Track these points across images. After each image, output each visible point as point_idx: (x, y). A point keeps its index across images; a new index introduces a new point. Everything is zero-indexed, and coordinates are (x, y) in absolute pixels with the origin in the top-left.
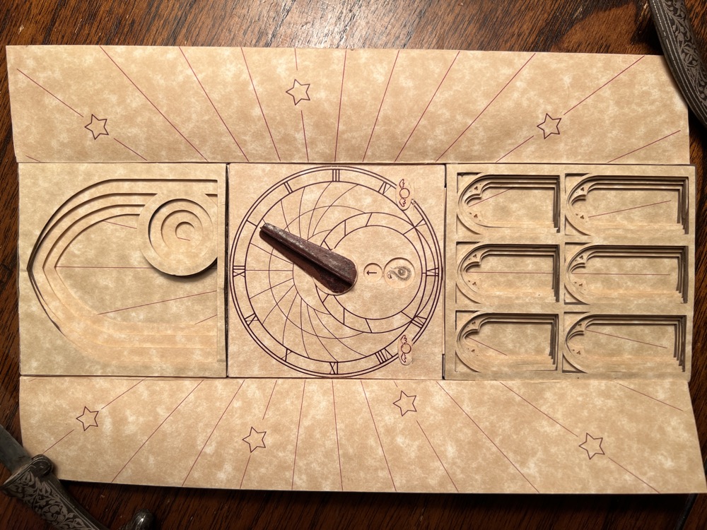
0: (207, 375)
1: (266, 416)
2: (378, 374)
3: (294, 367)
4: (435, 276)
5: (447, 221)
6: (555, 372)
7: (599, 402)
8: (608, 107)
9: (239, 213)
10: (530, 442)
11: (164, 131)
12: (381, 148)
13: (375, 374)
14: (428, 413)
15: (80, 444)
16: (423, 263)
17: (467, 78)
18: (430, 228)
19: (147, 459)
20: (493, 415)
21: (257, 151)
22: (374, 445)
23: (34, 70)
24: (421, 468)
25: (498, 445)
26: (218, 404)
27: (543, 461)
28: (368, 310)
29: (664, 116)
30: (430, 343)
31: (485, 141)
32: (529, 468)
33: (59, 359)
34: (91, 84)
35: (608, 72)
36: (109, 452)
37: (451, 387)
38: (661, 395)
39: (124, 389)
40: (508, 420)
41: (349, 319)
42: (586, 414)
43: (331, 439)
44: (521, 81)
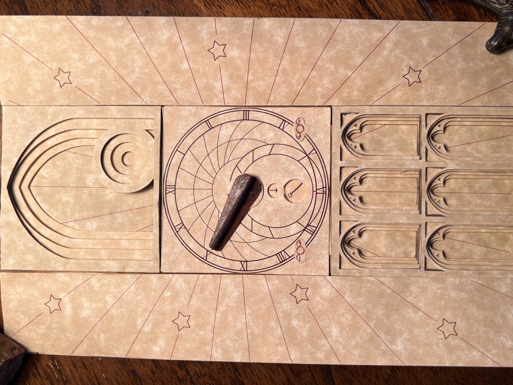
0: (144, 271)
1: (190, 304)
2: (278, 271)
3: (212, 265)
4: (323, 193)
5: (333, 151)
6: (419, 270)
7: (453, 294)
8: (457, 62)
9: (171, 144)
10: (399, 325)
11: (113, 80)
12: (281, 94)
13: (276, 271)
14: (317, 302)
15: (47, 324)
16: (314, 183)
17: (347, 39)
18: (319, 156)
19: (99, 335)
20: (369, 304)
21: (185, 96)
22: (275, 326)
23: (15, 34)
24: (312, 344)
25: (372, 327)
26: (153, 294)
27: (408, 340)
28: (270, 221)
29: (501, 70)
30: (319, 246)
31: (362, 88)
32: (397, 345)
33: (30, 257)
34: (59, 45)
35: (457, 35)
36: (70, 330)
37: (337, 282)
38: (504, 290)
39: (80, 282)
40: (381, 307)
41: (256, 227)
42: (444, 304)
43: (241, 322)
44: (389, 42)
